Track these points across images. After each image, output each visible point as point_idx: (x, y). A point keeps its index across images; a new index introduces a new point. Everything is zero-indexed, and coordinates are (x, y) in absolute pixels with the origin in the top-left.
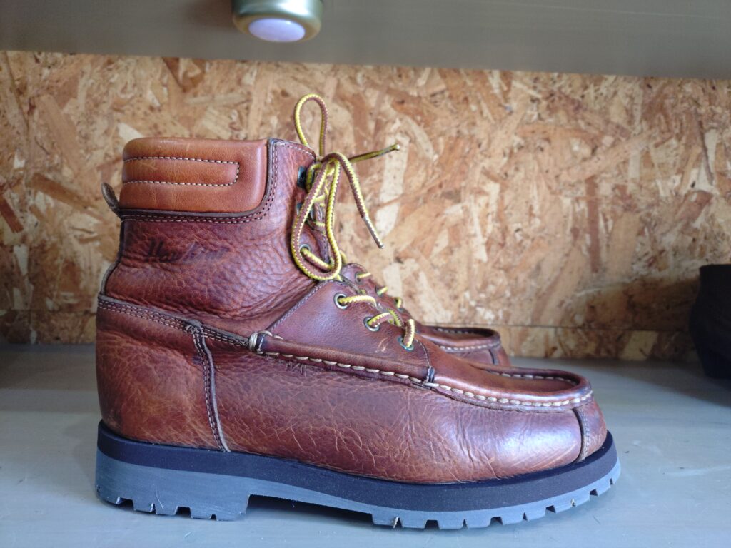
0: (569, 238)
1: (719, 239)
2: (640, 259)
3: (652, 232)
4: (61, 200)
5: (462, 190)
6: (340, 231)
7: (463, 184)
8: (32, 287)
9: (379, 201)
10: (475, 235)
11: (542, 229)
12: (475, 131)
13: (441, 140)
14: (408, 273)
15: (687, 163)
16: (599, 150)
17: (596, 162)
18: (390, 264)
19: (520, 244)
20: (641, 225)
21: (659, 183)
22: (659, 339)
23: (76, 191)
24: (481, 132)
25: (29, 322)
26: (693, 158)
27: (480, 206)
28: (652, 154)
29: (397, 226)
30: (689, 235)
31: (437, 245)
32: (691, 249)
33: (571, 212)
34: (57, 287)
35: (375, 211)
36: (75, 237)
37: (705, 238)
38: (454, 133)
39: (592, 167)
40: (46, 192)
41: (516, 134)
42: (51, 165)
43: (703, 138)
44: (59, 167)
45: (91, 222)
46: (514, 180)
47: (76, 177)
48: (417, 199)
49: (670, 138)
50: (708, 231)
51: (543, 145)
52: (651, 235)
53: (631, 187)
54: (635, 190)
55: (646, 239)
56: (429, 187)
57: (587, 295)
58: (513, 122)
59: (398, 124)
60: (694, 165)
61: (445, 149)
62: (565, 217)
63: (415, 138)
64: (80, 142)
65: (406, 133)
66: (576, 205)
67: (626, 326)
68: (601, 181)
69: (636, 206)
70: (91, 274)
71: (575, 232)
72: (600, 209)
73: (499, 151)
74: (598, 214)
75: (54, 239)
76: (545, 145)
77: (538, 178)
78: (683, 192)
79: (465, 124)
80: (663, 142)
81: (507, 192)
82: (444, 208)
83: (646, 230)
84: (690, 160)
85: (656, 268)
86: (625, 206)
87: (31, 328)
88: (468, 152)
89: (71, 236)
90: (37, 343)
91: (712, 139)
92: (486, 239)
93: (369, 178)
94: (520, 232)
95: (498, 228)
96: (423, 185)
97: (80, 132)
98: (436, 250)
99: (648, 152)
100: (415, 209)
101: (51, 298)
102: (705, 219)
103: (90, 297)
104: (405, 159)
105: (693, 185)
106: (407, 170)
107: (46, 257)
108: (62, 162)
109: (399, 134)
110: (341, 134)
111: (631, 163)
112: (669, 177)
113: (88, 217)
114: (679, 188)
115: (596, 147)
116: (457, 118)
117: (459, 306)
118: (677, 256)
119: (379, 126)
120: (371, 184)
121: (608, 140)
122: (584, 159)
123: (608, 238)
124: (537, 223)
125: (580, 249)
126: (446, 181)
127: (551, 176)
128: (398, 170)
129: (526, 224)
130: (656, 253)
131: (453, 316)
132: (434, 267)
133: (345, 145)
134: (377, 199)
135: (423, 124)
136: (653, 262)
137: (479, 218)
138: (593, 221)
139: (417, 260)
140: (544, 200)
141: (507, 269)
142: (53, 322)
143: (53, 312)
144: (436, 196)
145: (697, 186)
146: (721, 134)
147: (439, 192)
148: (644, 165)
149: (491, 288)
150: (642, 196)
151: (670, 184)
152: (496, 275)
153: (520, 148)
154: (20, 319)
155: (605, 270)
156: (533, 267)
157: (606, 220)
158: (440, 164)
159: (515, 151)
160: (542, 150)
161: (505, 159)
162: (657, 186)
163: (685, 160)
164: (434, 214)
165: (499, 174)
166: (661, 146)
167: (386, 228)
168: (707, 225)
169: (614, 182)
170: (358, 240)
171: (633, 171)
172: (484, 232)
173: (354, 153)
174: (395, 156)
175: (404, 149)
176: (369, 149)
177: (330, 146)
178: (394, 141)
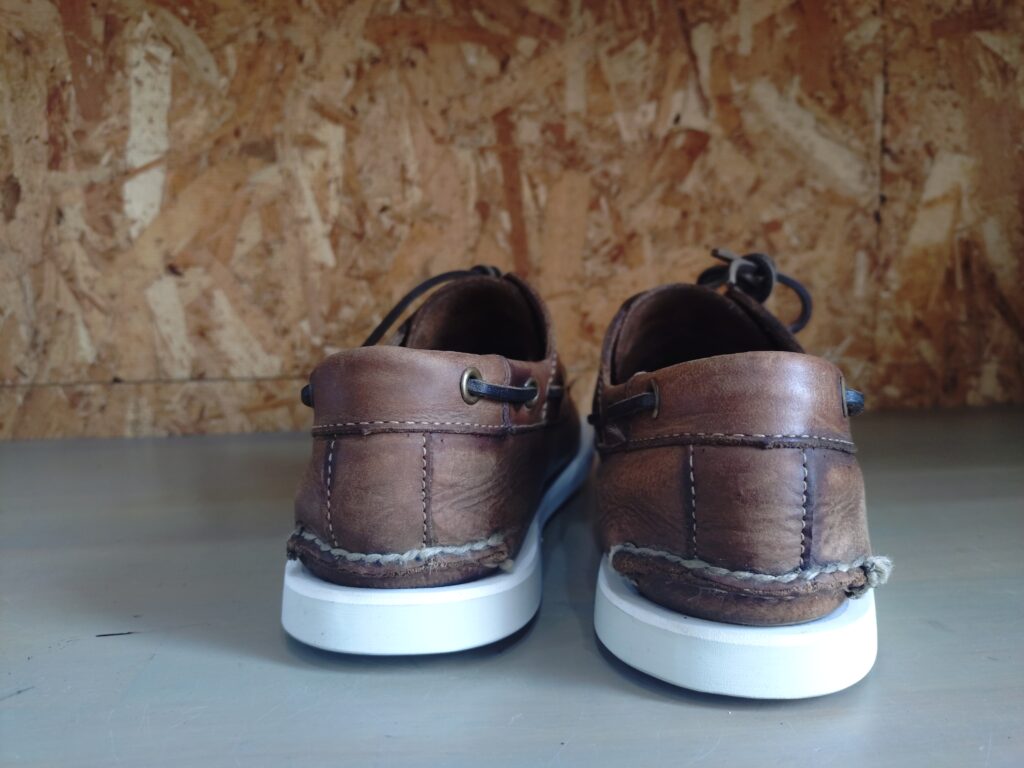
0: (474, 220)
1: (725, 211)
2: (595, 251)
3: (612, 203)
5: (277, 139)
6: (58, 223)
7: (278, 128)
9: (126, 164)
10: (308, 221)
11: (425, 205)
12: (291, 33)
13: (230, 50)
14: (193, 292)
15: (665, 81)
16: (513, 63)
17: (509, 84)
18: (159, 278)
19: (390, 233)
20: (594, 192)
21: (620, 118)
24: (300, 35)
26: (674, 72)
27: (312, 167)
28: (605, 67)
29: (165, 208)
30: (675, 206)
31: (241, 240)
32: (680, 229)
33: (473, 175)
35: (122, 184)
37: (703, 210)
38: (252, 36)
39: (504, 93)
41: (365, 37)
43: (688, 38)
46: (370, 119)
48: (196, 158)
49: (633, 39)
50: (706, 198)
51: (413, 56)
52: (611, 209)
53: (572, 129)
54: (579, 133)
55: (604, 215)
56: (214, 138)
58: (357, 16)
59: (147, 23)
60: (676, 84)
61: (238, 67)
62: (464, 182)
63: (182, 47)
65: (165, 40)
66: (481, 161)
68: (520, 118)
69: (583, 159)
71: (483, 209)
72: (522, 167)
73: (337, 67)
74: (519, 176)
76: (417, 55)
77: (411, 115)
78: (661, 132)
79: (271, 21)
80: (622, 46)
81: (359, 140)
82: (248, 173)
83: (603, 202)
84: (670, 76)
85: (623, 265)
86: (565, 160)
88: (282, 71)
91: (703, 40)
92: (328, 228)
93: (104, 124)
94: (389, 213)
95: (349, 207)
96: (207, 135)
98: (241, 250)
99: (597, 65)
100: (195, 176)
102: (701, 178)
104: (167, 87)
105: (677, 119)
106: (172, 107)
109: (151, 41)
110: (42, 45)
111: (569, 84)
112: (635, 108)
114: (653, 126)
115: (508, 58)
116: (256, 10)
117: (293, 347)
119: (112, 29)
120: (108, 135)
121: (526, 44)
122: (489, 80)
123: (540, 217)
124: (416, 195)
125: (493, 237)
126: (246, 124)
127: (433, 109)
128: (156, 106)
129: (397, 197)
130: (622, 239)
131: (283, 365)
132: (239, 279)
133: (51, 65)
134: (121, 162)
135: (193, 23)
136: (618, 255)
137: (313, 188)
138: (512, 189)
139: (208, 268)
140: (425, 154)
141: (372, 278)
144: (230, 153)
145: (683, 123)
146: (718, 30)
147: (236, 144)
148: (592, 87)
149: (347, 313)
150: (591, 141)
151: (638, 118)
152: (354, 290)
153: (375, 61)
155: (538, 271)
156: (417, 271)
157: (533, 186)
158: (232, 94)
159: (367, 66)
160: (413, 64)
161: (349, 83)
162: (615, 124)
163: (661, 77)
164: (230, 185)
165: (340, 109)
166: (618, 54)
167: (145, 213)
168: (704, 188)
169: (543, 118)
170: (93, 238)
171: (575, 99)
172: (324, 214)
173: (69, 78)
174: (148, 82)
175: (162, 68)
176: (97, 70)
177: (21, 66)
178: (143, 54)
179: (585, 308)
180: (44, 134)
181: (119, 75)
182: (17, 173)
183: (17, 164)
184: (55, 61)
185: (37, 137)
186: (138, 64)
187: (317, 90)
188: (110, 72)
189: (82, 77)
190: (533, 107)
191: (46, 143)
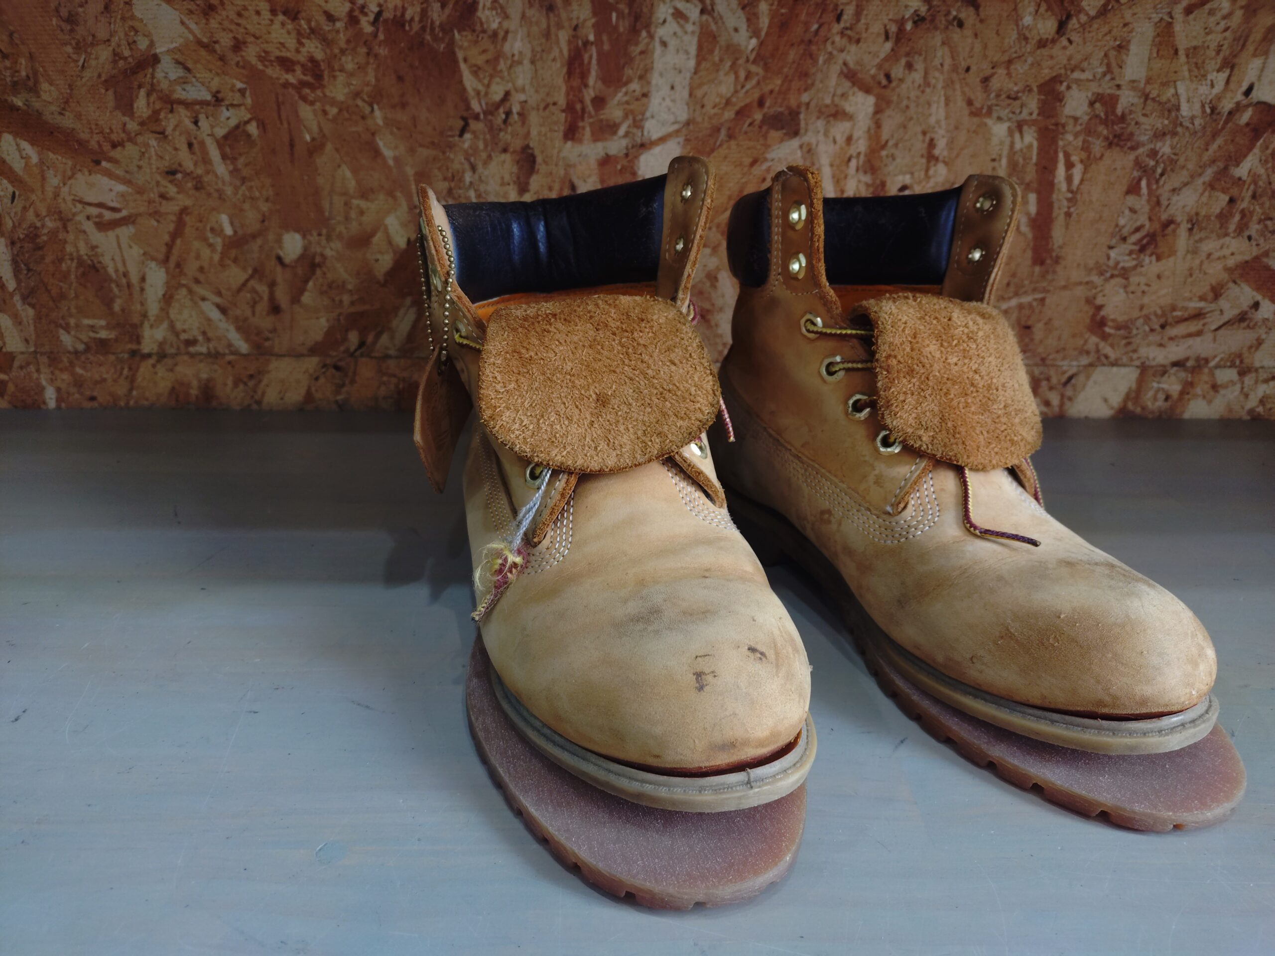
2: (1124, 239)
3: (1154, 187)
4: (49, 150)
5: (803, 109)
7: (805, 97)
8: (31, 312)
9: (643, 135)
13: (763, 7)
15: (1244, 46)
16: (1073, 23)
17: (1065, 48)
20: (1136, 174)
21: (1181, 88)
22: (1141, 381)
23: (74, 129)
25: (38, 371)
26: (1257, 35)
28: (1178, 27)
30: (1224, 191)
32: (1223, 217)
33: (1005, 152)
34: (73, 310)
35: (637, 157)
36: (88, 218)
37: (1254, 197)
39: (1056, 59)
40: (16, 135)
42: (15, 79)
44: (31, 83)
45: (111, 190)
46: (904, 86)
47: (67, 102)
48: (718, 130)
50: (1261, 183)
51: (962, 16)
52: (1150, 192)
53: (1127, 99)
54: (1132, 105)
55: (1141, 203)
56: (737, 108)
57: (1021, 307)
60: (1256, 50)
61: (770, 27)
62: (994, 160)
63: (713, 4)
64: (62, 30)
66: (1017, 136)
67: (1085, 361)
68: (1069, 88)
69: (1132, 134)
70: (129, 285)
72: (1061, 143)
73: (877, 28)
74: (1056, 152)
75: (50, 224)
76: (967, 14)
77: (949, 84)
78: (1227, 105)
81: (888, 112)
82: (767, 146)
83: (1144, 183)
84: (1251, 39)
85: (1151, 255)
86: (1111, 137)
87: (44, 383)
88: (817, 32)
89: (80, 218)
90: (58, 407)
93: (624, 90)
94: (907, 193)
95: (868, 185)
96: (728, 102)
97: (57, 10)
99: (1170, 24)
100: (712, 150)
101: (67, 328)
102: (1261, 161)
103: (134, 326)
104: (693, 50)
105: (1248, 92)
106: (695, 73)
107: (43, 258)
108: (35, 73)
111: (1133, 48)
112: (1204, 76)
113: (104, 182)
114: (1219, 98)
115: (1069, 17)
118: (1195, 230)
120: (627, 103)
122: (1042, 44)
123: (1069, 200)
124: (940, 173)
126: (771, 92)
127: (974, 78)
128: (680, 71)
129: (923, 173)
130: (1157, 226)
133: (575, 22)
134: (638, 133)
136: (1148, 243)
137: (832, 165)
138: (1046, 168)
140: (957, 128)
142: (79, 371)
143: (76, 352)
144: (750, 124)
145: (1257, 95)
147: (758, 116)
148: (1158, 51)
150: (1145, 115)
151: (1204, 89)
153: (918, 20)
154: (21, 367)
155: (1057, 260)
157: (1069, 166)
158: (760, 58)
159: (909, 26)
160: (961, 24)
161: (888, 46)
162: (1176, 94)
163: (1241, 40)
164: (747, 161)
165: (873, 77)
166: (1196, 12)
168: (1261, 171)
169: (1094, 88)
171: (1135, 65)
173: (591, 38)
174: (673, 43)
175: (690, 27)
176: (621, 29)
177: (544, 25)
178: (671, 11)
179: (1099, 301)
180: (562, 101)
181: (644, 34)
182: (531, 145)
183: (534, 133)
184: (578, 18)
185: (555, 104)
186: (665, 21)
187: (852, 54)
188: (634, 31)
189: (605, 38)
190: (1087, 75)
191: (563, 111)
